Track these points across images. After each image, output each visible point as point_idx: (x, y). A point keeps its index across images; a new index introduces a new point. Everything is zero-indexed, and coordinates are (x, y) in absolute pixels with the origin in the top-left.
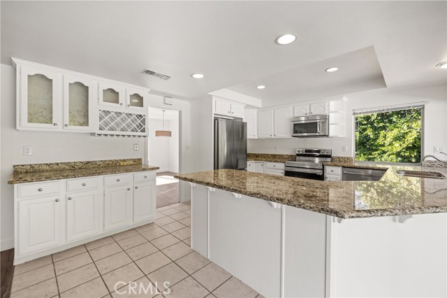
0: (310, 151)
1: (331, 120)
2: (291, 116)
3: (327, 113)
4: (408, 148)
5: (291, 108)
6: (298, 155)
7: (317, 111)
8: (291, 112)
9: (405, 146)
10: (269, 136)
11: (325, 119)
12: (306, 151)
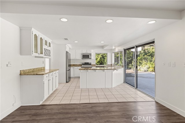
0: (86, 63)
1: (92, 55)
2: (81, 53)
3: (91, 53)
4: (98, 62)
5: (81, 50)
6: (82, 64)
7: (89, 52)
8: (81, 52)
9: (97, 61)
10: (74, 58)
11: (91, 54)
12: (85, 63)
